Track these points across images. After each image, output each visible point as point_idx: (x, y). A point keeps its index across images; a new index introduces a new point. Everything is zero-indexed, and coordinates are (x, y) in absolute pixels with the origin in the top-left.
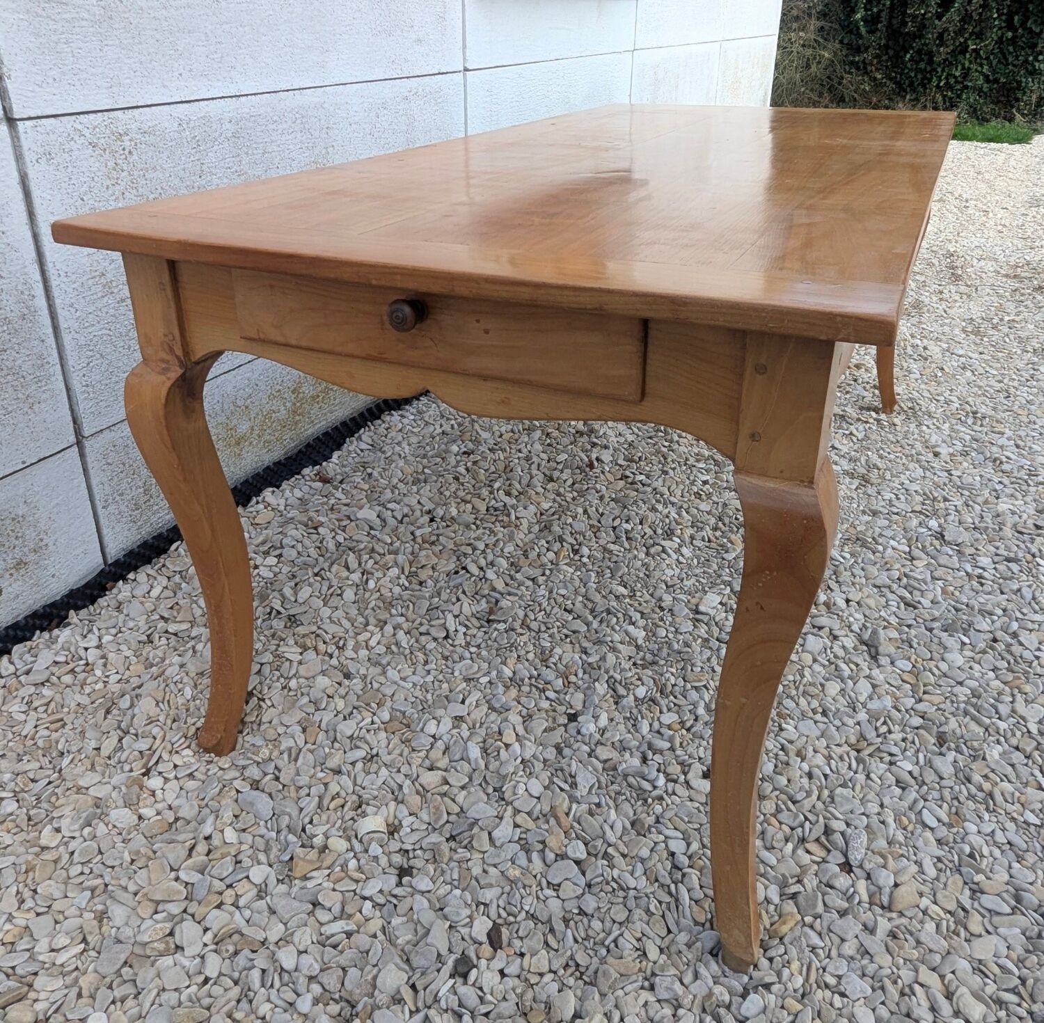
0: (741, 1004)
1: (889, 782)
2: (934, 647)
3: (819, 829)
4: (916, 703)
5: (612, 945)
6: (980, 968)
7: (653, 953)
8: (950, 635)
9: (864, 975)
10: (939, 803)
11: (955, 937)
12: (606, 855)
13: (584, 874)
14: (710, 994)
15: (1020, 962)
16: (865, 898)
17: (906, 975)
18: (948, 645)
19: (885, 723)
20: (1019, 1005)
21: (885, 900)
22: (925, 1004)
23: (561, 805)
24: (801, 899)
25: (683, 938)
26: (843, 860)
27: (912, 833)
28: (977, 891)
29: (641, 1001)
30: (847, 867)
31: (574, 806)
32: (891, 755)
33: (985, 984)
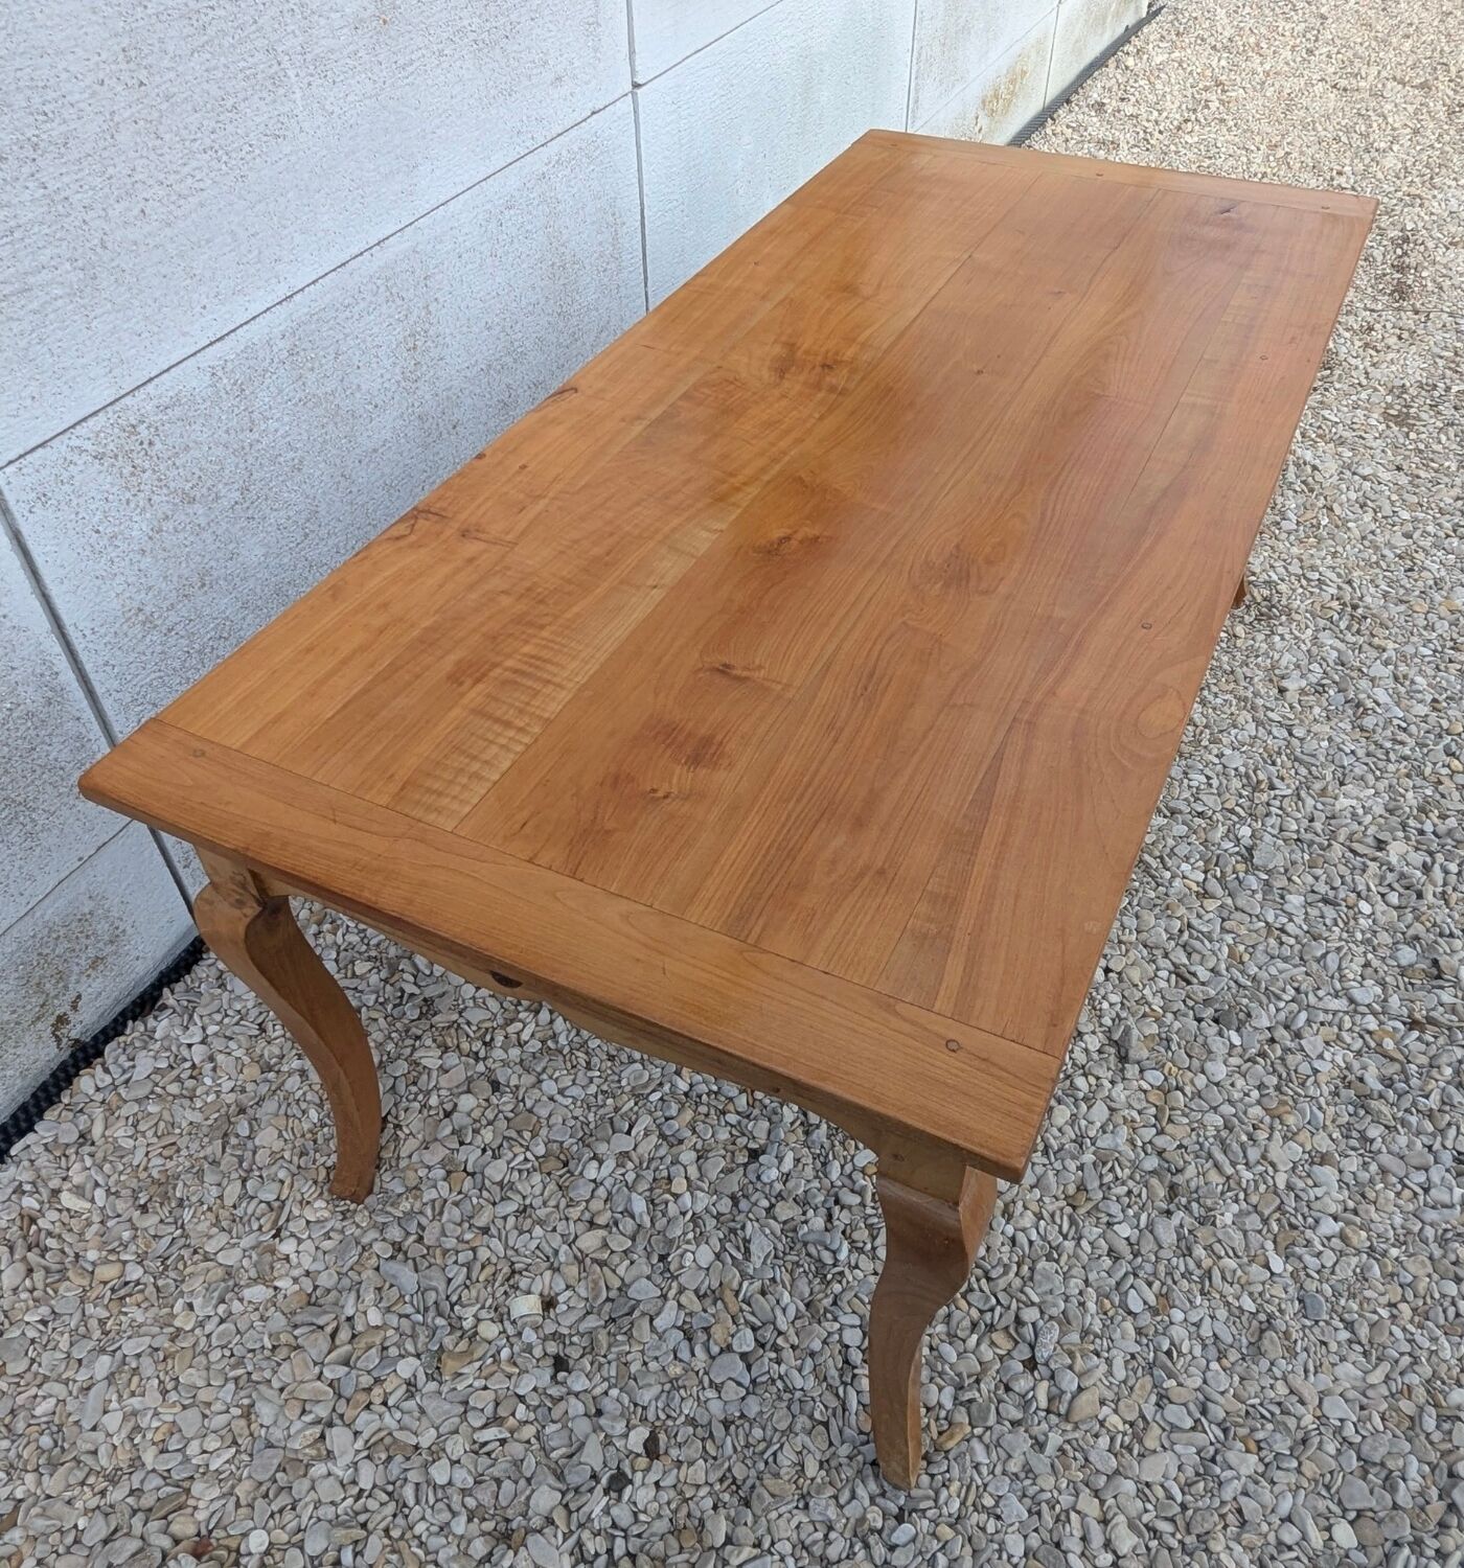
0: (893, 1530)
1: (1099, 1252)
2: (1197, 1050)
3: (1010, 1318)
4: (1158, 1134)
5: (771, 1460)
6: (1144, 1489)
7: (812, 1468)
8: (1220, 1034)
9: (1024, 1496)
10: (1151, 1279)
11: (1127, 1455)
12: (776, 1349)
13: (749, 1370)
14: (862, 1520)
15: (1186, 1487)
16: (1043, 1403)
17: (1066, 1500)
18: (1214, 1049)
19: (1112, 1170)
20: (1173, 1535)
21: (1063, 1410)
22: (1078, 1534)
23: (731, 1281)
24: (974, 1407)
25: (844, 1450)
26: (1027, 1355)
27: (1112, 1319)
28: (1163, 1399)
29: (794, 1523)
30: (1031, 1364)
31: (745, 1284)
32: (1110, 1215)
33: (1146, 1511)
